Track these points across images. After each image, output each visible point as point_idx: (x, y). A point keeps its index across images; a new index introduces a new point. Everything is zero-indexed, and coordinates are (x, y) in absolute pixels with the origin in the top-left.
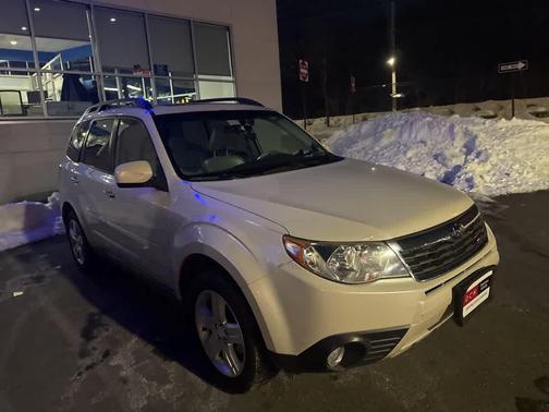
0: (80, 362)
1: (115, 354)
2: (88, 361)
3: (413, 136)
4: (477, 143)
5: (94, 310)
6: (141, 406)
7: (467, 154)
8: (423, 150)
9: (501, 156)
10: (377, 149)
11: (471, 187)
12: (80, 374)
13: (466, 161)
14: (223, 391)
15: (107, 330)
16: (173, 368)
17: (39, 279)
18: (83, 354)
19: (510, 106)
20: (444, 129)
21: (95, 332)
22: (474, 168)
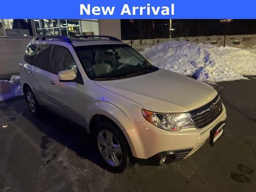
0: (43, 159)
1: (59, 155)
2: (47, 159)
3: (182, 52)
4: (210, 57)
5: (44, 135)
6: (75, 179)
7: (206, 62)
8: (186, 59)
9: (220, 64)
10: (165, 58)
11: (207, 78)
12: (44, 165)
13: (205, 65)
14: (111, 172)
15: (52, 144)
16: (86, 162)
17: (13, 119)
18: (44, 156)
19: (223, 39)
20: (195, 50)
21: (47, 145)
22: (209, 69)
